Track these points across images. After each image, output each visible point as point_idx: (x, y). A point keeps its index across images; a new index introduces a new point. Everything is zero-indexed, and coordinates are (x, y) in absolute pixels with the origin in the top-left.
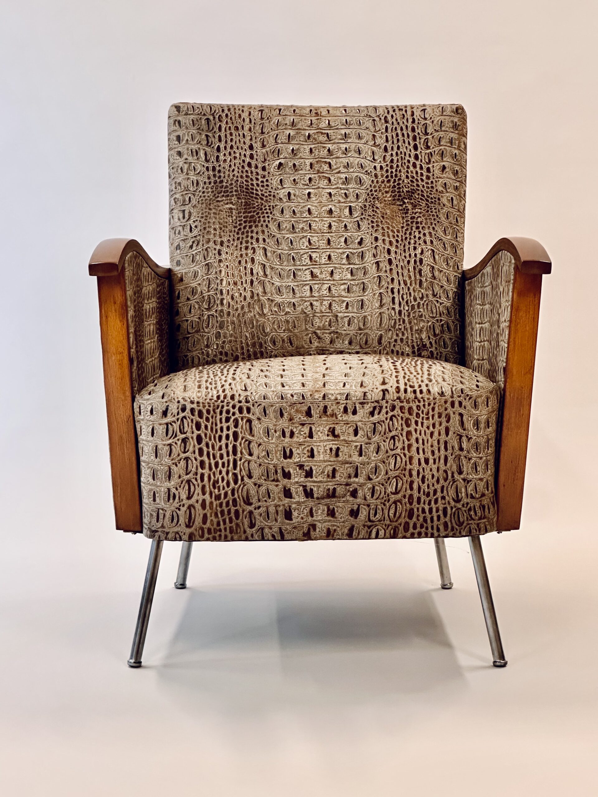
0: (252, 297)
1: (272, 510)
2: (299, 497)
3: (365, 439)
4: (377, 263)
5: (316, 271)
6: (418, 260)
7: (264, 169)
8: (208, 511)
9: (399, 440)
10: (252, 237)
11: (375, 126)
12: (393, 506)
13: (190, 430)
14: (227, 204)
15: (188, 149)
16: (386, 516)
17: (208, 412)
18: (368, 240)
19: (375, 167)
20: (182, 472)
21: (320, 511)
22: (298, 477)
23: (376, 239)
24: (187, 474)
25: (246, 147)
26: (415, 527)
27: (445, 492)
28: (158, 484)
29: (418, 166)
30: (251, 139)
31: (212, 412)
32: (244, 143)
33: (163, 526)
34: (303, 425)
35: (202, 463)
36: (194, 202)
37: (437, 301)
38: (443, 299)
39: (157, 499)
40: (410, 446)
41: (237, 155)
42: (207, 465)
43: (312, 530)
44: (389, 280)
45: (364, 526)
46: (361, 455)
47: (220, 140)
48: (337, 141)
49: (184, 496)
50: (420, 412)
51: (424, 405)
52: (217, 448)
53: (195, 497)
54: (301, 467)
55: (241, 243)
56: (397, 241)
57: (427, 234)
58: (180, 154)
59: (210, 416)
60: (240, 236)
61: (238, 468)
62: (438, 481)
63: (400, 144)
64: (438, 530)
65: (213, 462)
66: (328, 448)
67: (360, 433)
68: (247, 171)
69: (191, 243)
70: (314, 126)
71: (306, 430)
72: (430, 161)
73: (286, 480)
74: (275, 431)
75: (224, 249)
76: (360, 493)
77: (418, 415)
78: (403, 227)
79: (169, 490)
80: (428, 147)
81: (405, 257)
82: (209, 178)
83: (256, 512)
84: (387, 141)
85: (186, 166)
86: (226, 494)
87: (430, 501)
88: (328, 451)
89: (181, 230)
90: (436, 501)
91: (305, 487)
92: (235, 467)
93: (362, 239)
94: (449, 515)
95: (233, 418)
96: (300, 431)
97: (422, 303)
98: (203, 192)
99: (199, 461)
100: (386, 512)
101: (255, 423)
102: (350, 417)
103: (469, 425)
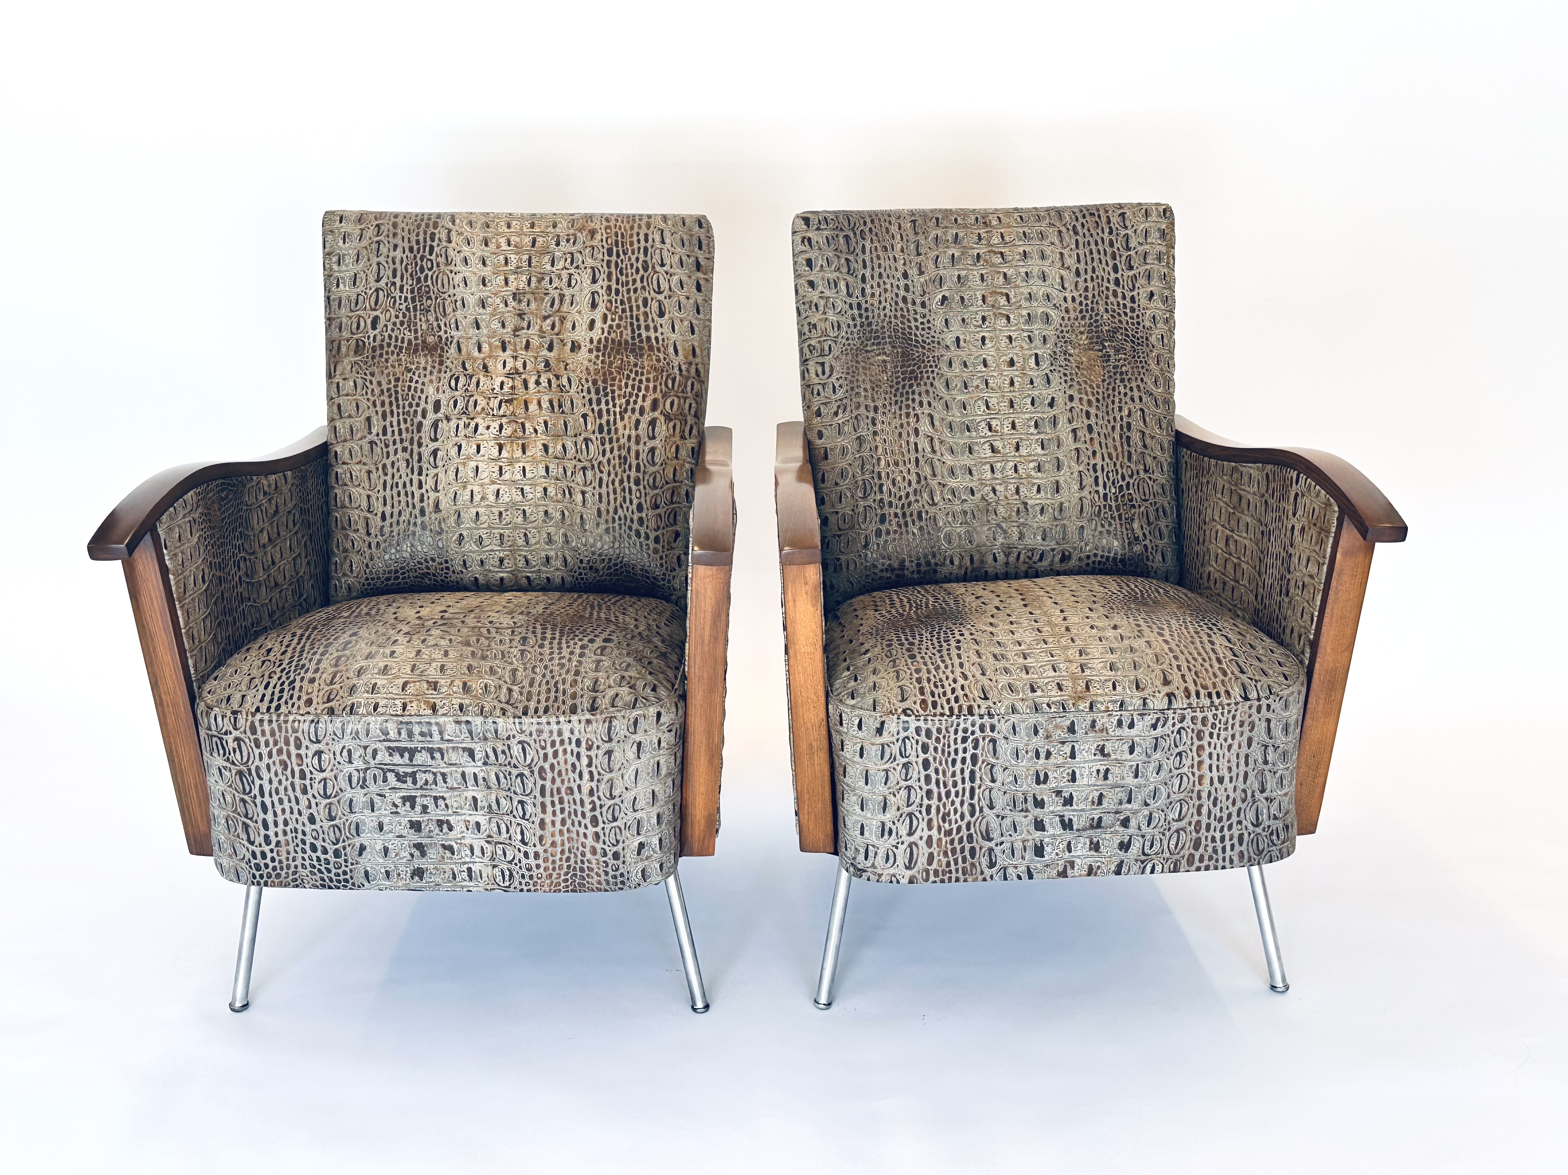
0: (919, 482)
1: (1018, 845)
2: (1053, 828)
3: (1143, 757)
4: (1074, 431)
5: (998, 444)
6: (1125, 424)
7: (923, 305)
8: (935, 849)
9: (1187, 757)
10: (914, 400)
11: (1061, 241)
12: (1175, 835)
13: (914, 753)
14: (879, 355)
15: (823, 279)
16: (1166, 847)
17: (939, 731)
18: (1060, 400)
19: (1065, 299)
20: (902, 803)
21: (1080, 845)
22: (1054, 806)
23: (1071, 398)
24: (908, 806)
25: (899, 275)
26: (1201, 860)
27: (1242, 814)
28: (869, 815)
29: (1120, 295)
30: (904, 264)
31: (944, 731)
32: (896, 270)
33: (873, 866)
34: (1063, 743)
35: (929, 793)
36: (836, 351)
37: (1150, 478)
38: (1157, 475)
39: (866, 833)
40: (1200, 763)
41: (888, 286)
42: (936, 795)
43: (1069, 867)
44: (1090, 453)
45: (1136, 860)
46: (1136, 776)
47: (865, 267)
48: (1014, 263)
49: (903, 831)
50: (1217, 722)
51: (1222, 714)
52: (949, 774)
53: (918, 833)
54: (1058, 793)
55: (900, 409)
56: (1098, 400)
57: (1135, 389)
58: (811, 284)
59: (941, 737)
60: (898, 398)
61: (976, 797)
62: (1234, 803)
63: (1095, 264)
64: (1231, 861)
65: (943, 791)
66: (1094, 769)
67: (1137, 750)
68: (902, 309)
69: (835, 409)
70: (983, 242)
71: (1067, 749)
72: (1134, 286)
73: (1039, 810)
74: (1027, 752)
75: (880, 417)
76: (1133, 823)
77: (1214, 726)
78: (1104, 381)
79: (883, 824)
80: (1131, 268)
81: (1109, 421)
82: (854, 319)
83: (998, 850)
84: (1079, 261)
85: (822, 303)
86: (959, 829)
87: (1222, 827)
88: (1095, 774)
89: (821, 390)
90: (1230, 827)
91: (1061, 817)
92: (972, 797)
93: (1053, 398)
94: (1245, 843)
95: (972, 737)
96: (1059, 750)
97: (1131, 481)
98: (848, 339)
99: (924, 790)
100: (1165, 843)
101: (1001, 743)
102: (1126, 731)
103: (1277, 731)
